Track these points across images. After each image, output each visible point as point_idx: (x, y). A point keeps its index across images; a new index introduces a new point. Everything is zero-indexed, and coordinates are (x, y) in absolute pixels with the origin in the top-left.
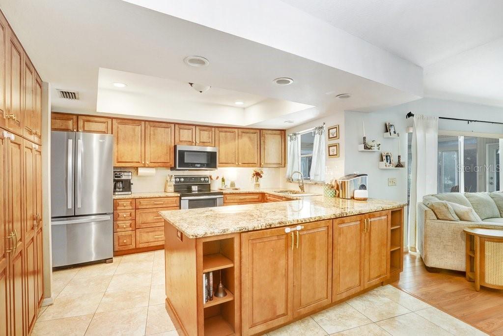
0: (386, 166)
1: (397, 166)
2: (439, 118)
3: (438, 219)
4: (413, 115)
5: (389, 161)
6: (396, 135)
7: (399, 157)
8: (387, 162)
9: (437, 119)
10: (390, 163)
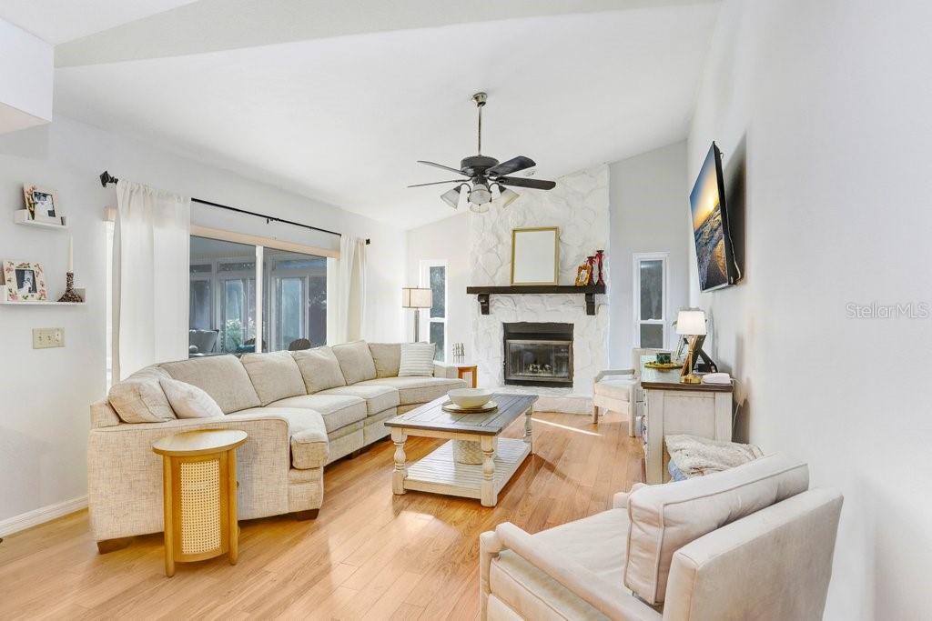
0: (13, 296)
1: (62, 300)
2: (193, 200)
3: (121, 421)
4: (115, 181)
5: (28, 285)
6: (57, 220)
7: (70, 275)
8: (20, 286)
9: (185, 201)
10: (33, 289)
